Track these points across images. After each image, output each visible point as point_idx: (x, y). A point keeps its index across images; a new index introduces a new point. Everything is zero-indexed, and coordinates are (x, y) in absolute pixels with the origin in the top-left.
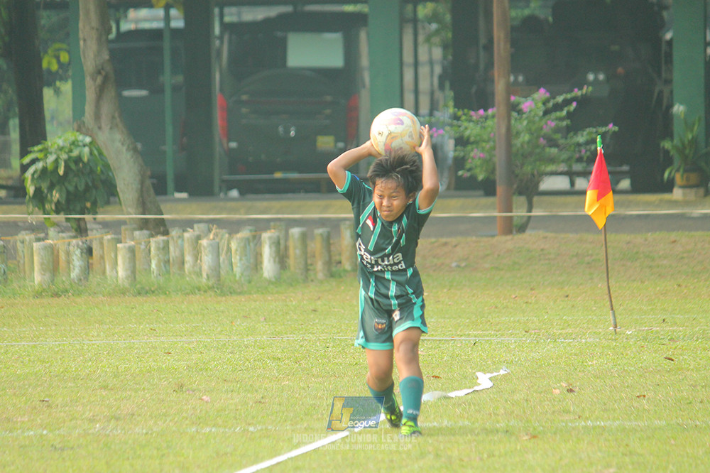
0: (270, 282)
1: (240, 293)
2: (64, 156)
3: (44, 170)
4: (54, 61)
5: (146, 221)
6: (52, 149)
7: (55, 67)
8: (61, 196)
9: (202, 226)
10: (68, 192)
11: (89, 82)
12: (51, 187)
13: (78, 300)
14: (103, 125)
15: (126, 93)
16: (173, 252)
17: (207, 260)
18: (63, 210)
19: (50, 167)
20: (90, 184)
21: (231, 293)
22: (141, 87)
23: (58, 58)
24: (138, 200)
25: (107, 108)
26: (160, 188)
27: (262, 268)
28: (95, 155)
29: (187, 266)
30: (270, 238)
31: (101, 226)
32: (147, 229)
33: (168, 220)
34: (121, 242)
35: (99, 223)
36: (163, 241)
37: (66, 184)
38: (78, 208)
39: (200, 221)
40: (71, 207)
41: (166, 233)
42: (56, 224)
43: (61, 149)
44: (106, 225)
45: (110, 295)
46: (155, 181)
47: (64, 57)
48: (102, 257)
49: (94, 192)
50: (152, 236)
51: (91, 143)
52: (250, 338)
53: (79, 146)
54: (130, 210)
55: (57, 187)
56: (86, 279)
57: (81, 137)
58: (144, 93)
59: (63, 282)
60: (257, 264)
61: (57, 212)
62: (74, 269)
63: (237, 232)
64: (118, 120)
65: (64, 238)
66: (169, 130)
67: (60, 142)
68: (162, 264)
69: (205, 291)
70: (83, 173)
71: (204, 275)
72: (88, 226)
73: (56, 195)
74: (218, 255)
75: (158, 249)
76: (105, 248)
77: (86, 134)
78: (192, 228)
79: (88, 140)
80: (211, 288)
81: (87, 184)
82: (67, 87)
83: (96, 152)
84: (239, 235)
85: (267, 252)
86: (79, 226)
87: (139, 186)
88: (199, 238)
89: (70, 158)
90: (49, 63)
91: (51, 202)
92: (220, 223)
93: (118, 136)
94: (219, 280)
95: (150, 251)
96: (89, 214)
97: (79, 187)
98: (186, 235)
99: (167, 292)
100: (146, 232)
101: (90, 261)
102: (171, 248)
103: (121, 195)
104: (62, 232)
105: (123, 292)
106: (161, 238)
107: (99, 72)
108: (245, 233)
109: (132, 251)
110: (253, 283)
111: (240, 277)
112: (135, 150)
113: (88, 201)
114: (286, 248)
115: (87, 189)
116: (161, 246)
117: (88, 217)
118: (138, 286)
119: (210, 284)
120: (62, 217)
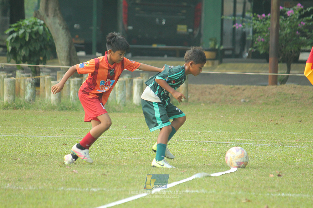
0: (136, 106)
1: (118, 112)
2: (29, 31)
3: (17, 38)
8: (26, 52)
10: (30, 51)
12: (21, 47)
13: (28, 111)
14: (49, 14)
18: (27, 61)
19: (21, 36)
20: (43, 47)
21: (113, 111)
24: (68, 57)
25: (52, 5)
27: (132, 98)
28: (46, 31)
30: (138, 82)
34: (54, 80)
36: (78, 80)
37: (29, 46)
38: (35, 60)
40: (32, 59)
41: (81, 76)
42: (22, 68)
43: (27, 26)
45: (45, 110)
48: (44, 88)
49: (45, 51)
51: (44, 24)
53: (37, 25)
54: (63, 63)
55: (24, 48)
56: (34, 100)
57: (39, 21)
59: (20, 101)
60: (131, 95)
61: (24, 62)
62: (27, 94)
64: (58, 12)
65: (23, 76)
67: (28, 23)
70: (39, 40)
72: (41, 71)
73: (23, 52)
75: (75, 85)
76: (46, 83)
77: (41, 19)
79: (42, 22)
81: (41, 46)
85: (136, 89)
86: (36, 70)
87: (68, 49)
89: (32, 31)
91: (20, 56)
93: (58, 21)
95: (70, 86)
96: (41, 63)
97: (36, 48)
99: (78, 110)
101: (37, 90)
103: (58, 54)
104: (24, 73)
105: (53, 108)
108: (125, 78)
110: (126, 106)
111: (120, 103)
112: (67, 29)
113: (41, 56)
115: (41, 49)
116: (76, 83)
117: (40, 66)
118: (62, 105)
120: (26, 65)
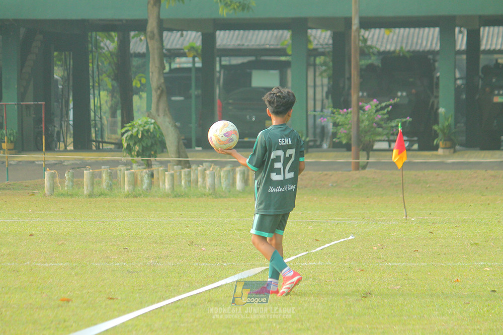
0: (239, 192)
1: (225, 197)
2: (141, 129)
3: (132, 136)
4: (139, 82)
5: (180, 161)
6: (136, 125)
7: (139, 85)
8: (139, 148)
9: (207, 164)
10: (143, 146)
11: (154, 93)
12: (135, 144)
13: (146, 199)
14: (160, 114)
15: (173, 98)
16: (193, 176)
17: (209, 181)
18: (140, 155)
19: (135, 134)
20: (154, 142)
21: (220, 197)
22: (180, 95)
23: (140, 81)
24: (177, 151)
25: (162, 105)
26: (188, 144)
27: (235, 185)
28: (156, 129)
29: (199, 183)
30: (240, 171)
31: (158, 163)
32: (180, 165)
33: (191, 161)
34: (167, 171)
35: (158, 161)
36: (188, 171)
37: (142, 142)
38: (147, 154)
39: (206, 161)
40: (144, 154)
41: (189, 167)
42: (137, 162)
43: (140, 125)
44: (161, 163)
45: (161, 197)
46: (185, 141)
47: (143, 81)
48: (158, 179)
49: (155, 147)
50: (183, 168)
51: (154, 123)
52: (228, 219)
53: (148, 124)
54: (172, 156)
55: (138, 144)
56: (150, 189)
57: (149, 120)
58: (182, 98)
59: (139, 190)
60: (234, 183)
61: (138, 156)
62: (144, 184)
63: (224, 167)
64: (167, 112)
65: (140, 169)
66: (194, 116)
67: (140, 122)
68: (187, 183)
69: (208, 196)
70: (150, 137)
71: (207, 188)
72: (153, 163)
73: (137, 148)
74: (214, 179)
75: (185, 175)
76: (160, 174)
77: (152, 119)
78: (202, 165)
79: (153, 121)
80: (210, 194)
81: (152, 142)
82: (144, 95)
83: (157, 127)
84: (225, 169)
85: (238, 177)
86: (148, 163)
87: (177, 144)
88: (205, 170)
89: (144, 130)
90: (136, 83)
91: (134, 151)
92: (215, 163)
93: (167, 119)
94: (214, 190)
95: (181, 176)
96: (153, 157)
97: (148, 144)
98: (199, 168)
99: (189, 196)
100: (180, 167)
101: (152, 180)
102: (192, 174)
103: (168, 148)
104: (140, 166)
105: (168, 196)
106: (187, 170)
107: (159, 89)
108: (228, 168)
109: (172, 175)
110: (231, 192)
111: (225, 189)
112: (176, 126)
113: (152, 150)
114: (248, 175)
115: (152, 145)
116: (187, 173)
117: (152, 159)
118: (175, 193)
119: (210, 192)
120: (140, 158)
